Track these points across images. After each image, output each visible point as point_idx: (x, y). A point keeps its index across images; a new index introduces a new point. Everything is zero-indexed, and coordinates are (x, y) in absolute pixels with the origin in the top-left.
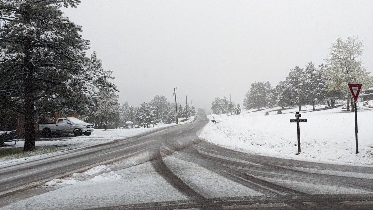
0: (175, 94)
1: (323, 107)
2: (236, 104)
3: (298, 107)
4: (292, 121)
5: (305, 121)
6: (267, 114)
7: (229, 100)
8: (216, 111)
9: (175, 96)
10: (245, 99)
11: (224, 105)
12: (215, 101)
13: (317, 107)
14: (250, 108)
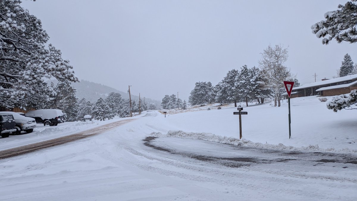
0: (129, 91)
1: (254, 103)
2: (183, 101)
3: (234, 103)
4: (235, 113)
5: (246, 113)
6: (209, 109)
7: (177, 97)
8: (165, 106)
9: (130, 93)
10: (190, 97)
11: (173, 101)
12: (165, 98)
13: (249, 104)
14: (194, 104)
